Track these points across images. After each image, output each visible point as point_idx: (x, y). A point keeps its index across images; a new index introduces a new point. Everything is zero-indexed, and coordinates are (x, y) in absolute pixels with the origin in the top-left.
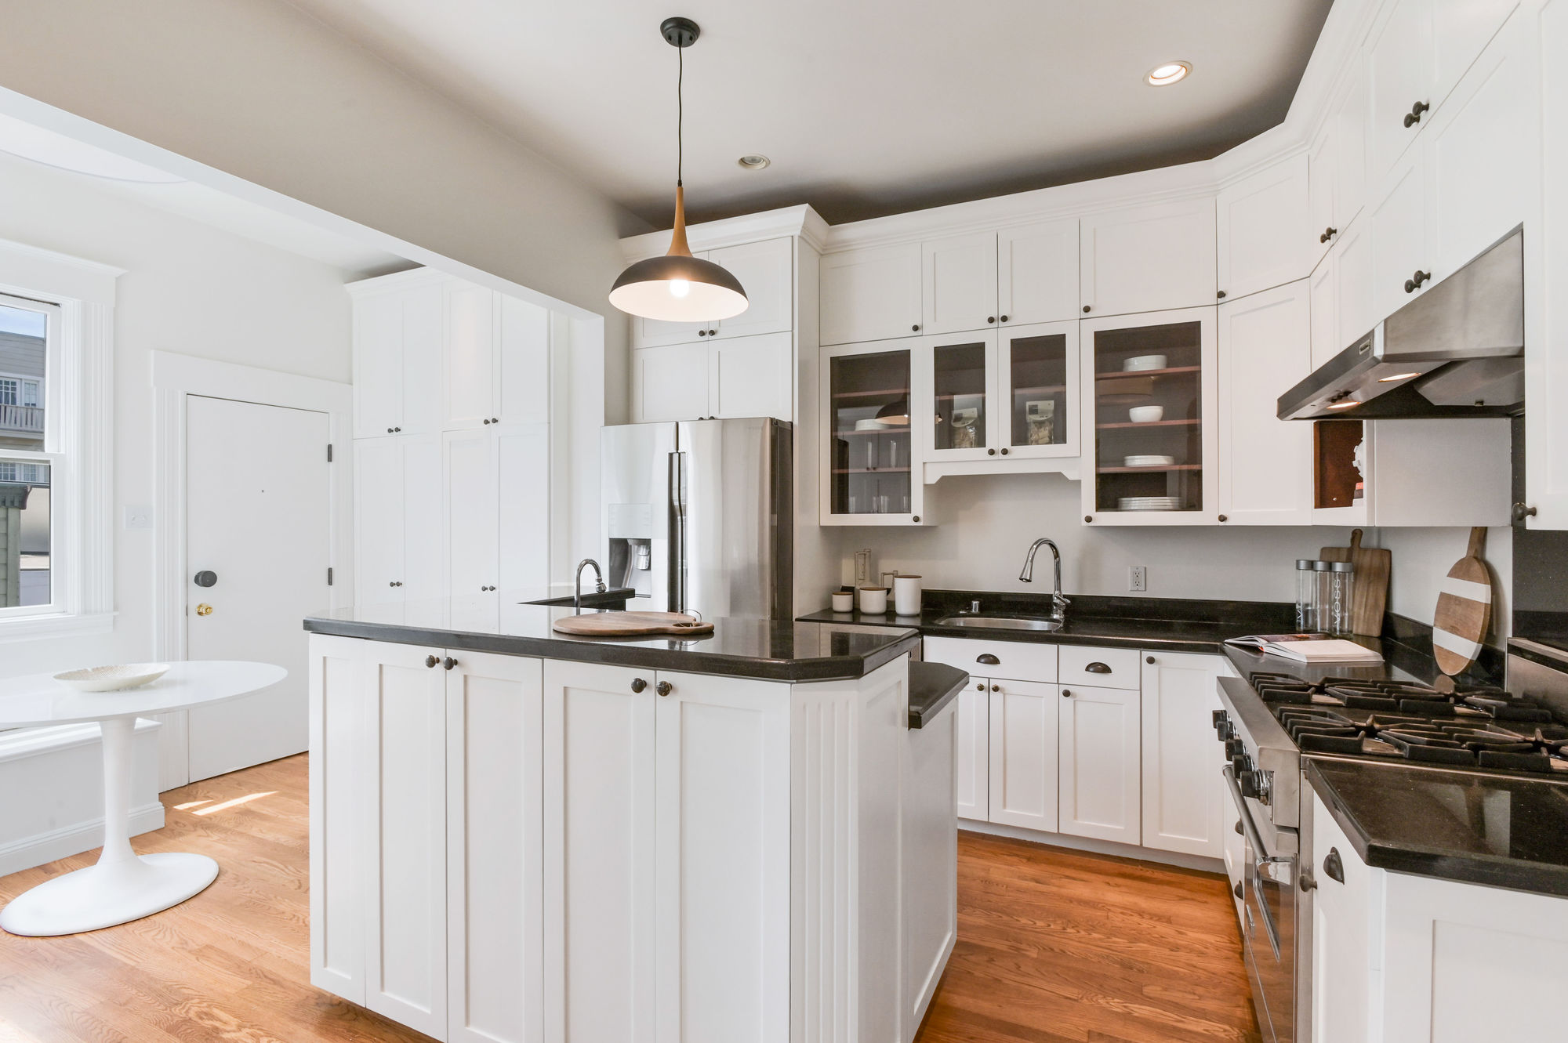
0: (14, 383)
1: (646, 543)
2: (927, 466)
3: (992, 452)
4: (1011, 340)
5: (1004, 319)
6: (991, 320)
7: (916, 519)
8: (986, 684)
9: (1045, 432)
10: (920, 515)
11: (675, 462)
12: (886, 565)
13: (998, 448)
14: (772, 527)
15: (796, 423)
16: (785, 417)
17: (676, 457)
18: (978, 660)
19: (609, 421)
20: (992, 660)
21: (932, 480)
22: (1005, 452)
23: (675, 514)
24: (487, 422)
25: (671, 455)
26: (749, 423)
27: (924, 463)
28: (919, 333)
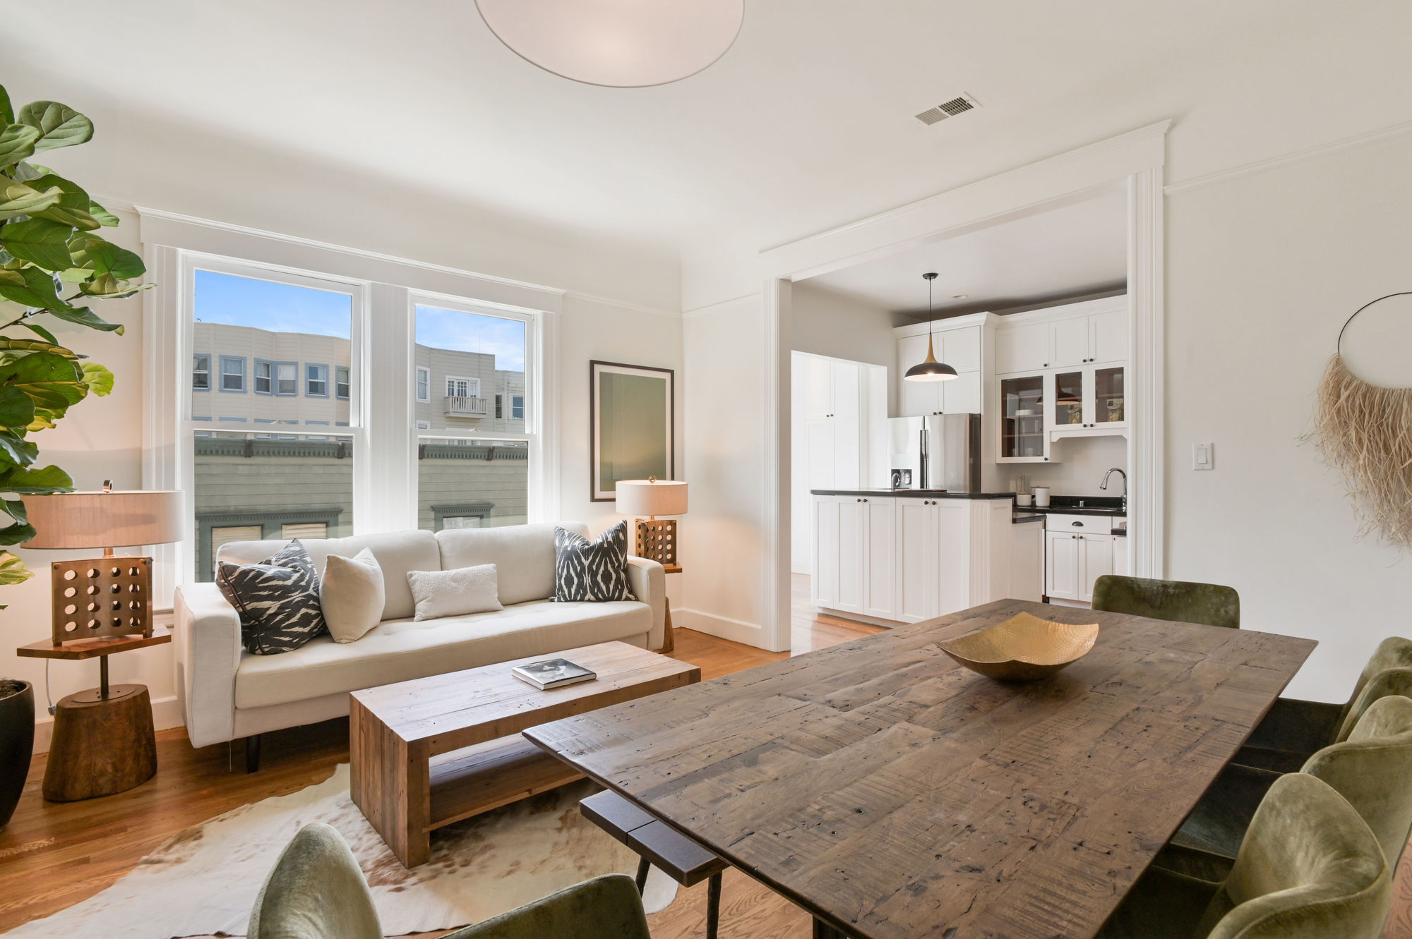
0: (465, 383)
1: (909, 472)
2: (1053, 434)
3: (1085, 426)
4: (1096, 371)
5: (1092, 360)
6: (1085, 361)
7: (1046, 459)
8: (1076, 536)
9: (1116, 415)
10: (1048, 457)
11: (923, 434)
12: (1033, 483)
13: (1088, 423)
14: (970, 464)
15: (982, 414)
16: (976, 412)
17: (923, 432)
18: (1073, 525)
19: (889, 416)
20: (1080, 524)
21: (1055, 439)
22: (1092, 426)
23: (923, 458)
24: (828, 416)
25: (921, 431)
26: (959, 415)
27: (1051, 432)
28: (1047, 367)
